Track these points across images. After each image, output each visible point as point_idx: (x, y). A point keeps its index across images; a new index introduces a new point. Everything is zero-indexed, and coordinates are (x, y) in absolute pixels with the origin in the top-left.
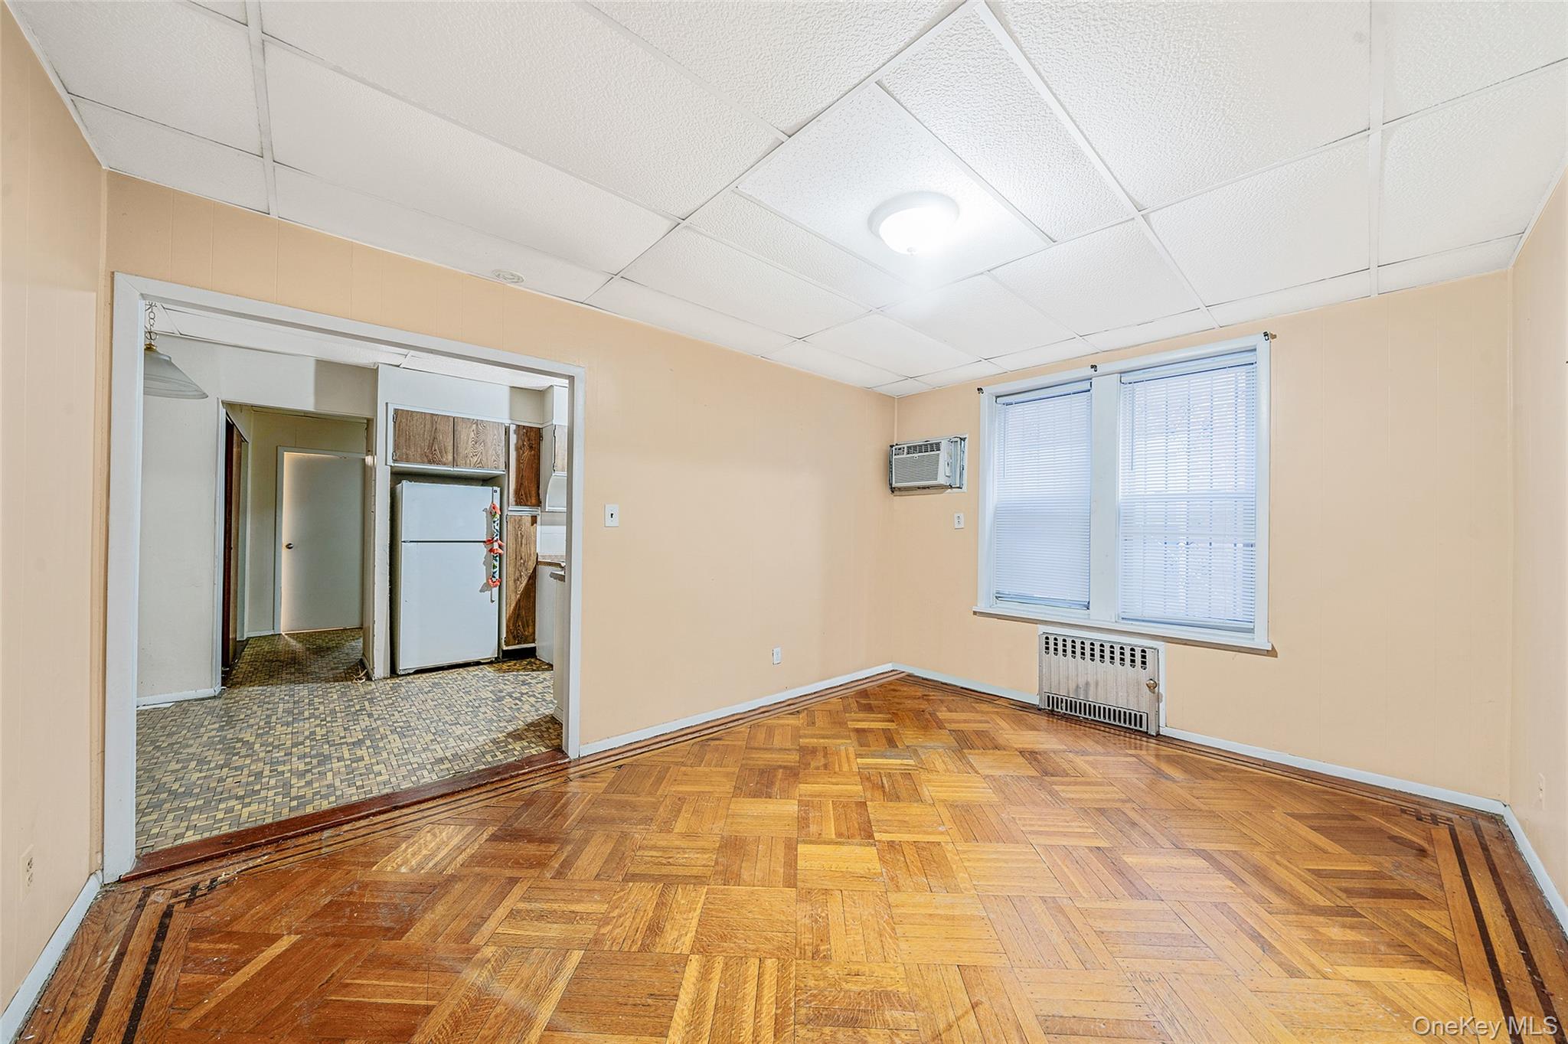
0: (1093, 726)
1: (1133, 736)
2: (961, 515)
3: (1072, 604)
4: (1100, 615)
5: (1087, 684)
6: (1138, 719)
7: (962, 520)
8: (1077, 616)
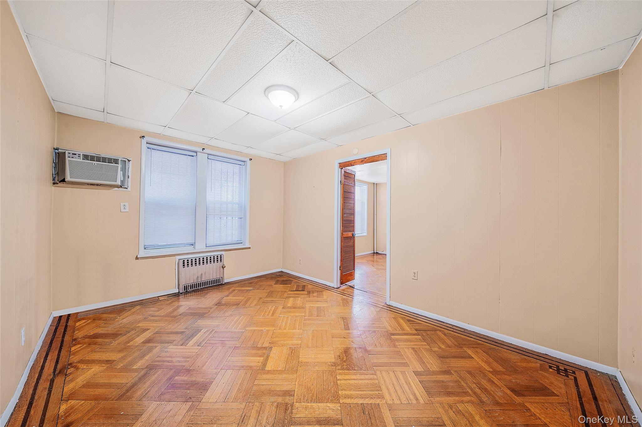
0: (208, 289)
1: (219, 287)
2: (127, 204)
3: (185, 245)
4: (200, 246)
5: (202, 274)
6: (217, 281)
7: (127, 207)
8: (190, 249)
